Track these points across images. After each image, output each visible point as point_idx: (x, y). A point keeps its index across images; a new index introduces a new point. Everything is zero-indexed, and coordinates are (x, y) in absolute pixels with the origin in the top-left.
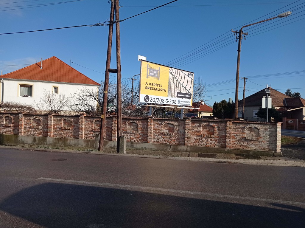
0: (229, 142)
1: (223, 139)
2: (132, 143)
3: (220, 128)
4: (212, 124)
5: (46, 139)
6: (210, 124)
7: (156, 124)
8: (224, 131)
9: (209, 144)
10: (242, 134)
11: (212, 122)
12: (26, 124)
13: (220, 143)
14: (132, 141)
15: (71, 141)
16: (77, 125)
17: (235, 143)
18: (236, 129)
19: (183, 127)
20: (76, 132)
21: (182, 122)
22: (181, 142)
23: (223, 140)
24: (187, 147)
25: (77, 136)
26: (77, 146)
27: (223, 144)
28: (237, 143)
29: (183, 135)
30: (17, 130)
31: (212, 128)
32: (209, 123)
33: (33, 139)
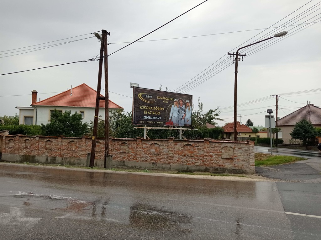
0: (206, 161)
1: (202, 157)
2: (124, 162)
3: (199, 147)
4: (191, 144)
5: (56, 159)
6: (190, 144)
7: (144, 144)
8: (203, 150)
9: (190, 163)
10: (217, 153)
11: (191, 142)
12: (41, 146)
13: (200, 162)
14: (124, 160)
15: (75, 160)
16: (80, 146)
17: (212, 161)
18: (213, 148)
19: (167, 147)
20: (79, 152)
21: (166, 142)
22: (165, 161)
23: (202, 159)
24: (171, 165)
25: (80, 156)
26: (80, 165)
27: (202, 162)
28: (214, 161)
29: (167, 154)
30: (34, 151)
31: (192, 147)
32: (189, 142)
33: (46, 159)
